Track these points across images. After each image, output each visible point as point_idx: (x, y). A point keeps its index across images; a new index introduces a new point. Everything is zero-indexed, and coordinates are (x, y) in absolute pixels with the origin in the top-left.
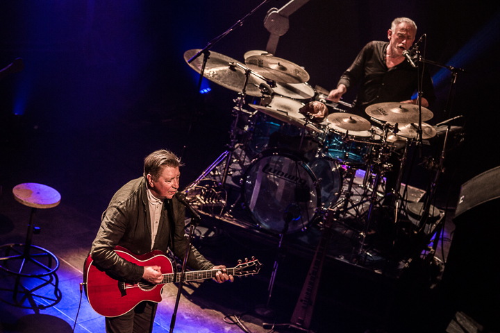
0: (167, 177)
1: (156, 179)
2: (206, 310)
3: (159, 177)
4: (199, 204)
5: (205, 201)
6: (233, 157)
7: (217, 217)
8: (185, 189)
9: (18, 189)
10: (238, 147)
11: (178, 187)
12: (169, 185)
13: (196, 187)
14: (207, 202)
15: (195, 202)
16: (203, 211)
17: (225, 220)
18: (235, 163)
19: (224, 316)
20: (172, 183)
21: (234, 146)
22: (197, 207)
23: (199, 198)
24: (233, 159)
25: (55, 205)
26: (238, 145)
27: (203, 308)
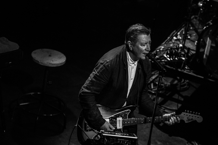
0: (142, 42)
1: (134, 45)
2: (173, 137)
3: (136, 43)
4: (166, 61)
5: (170, 59)
6: (190, 25)
7: (180, 70)
8: (155, 50)
9: (35, 53)
10: (193, 18)
11: (149, 49)
12: (144, 48)
13: (163, 49)
14: (171, 59)
15: (163, 59)
16: (169, 66)
17: (185, 72)
18: (192, 30)
19: (186, 142)
20: (145, 47)
21: (191, 17)
22: (164, 63)
23: (165, 56)
24: (190, 27)
25: (62, 64)
26: (193, 17)
27: (170, 136)
